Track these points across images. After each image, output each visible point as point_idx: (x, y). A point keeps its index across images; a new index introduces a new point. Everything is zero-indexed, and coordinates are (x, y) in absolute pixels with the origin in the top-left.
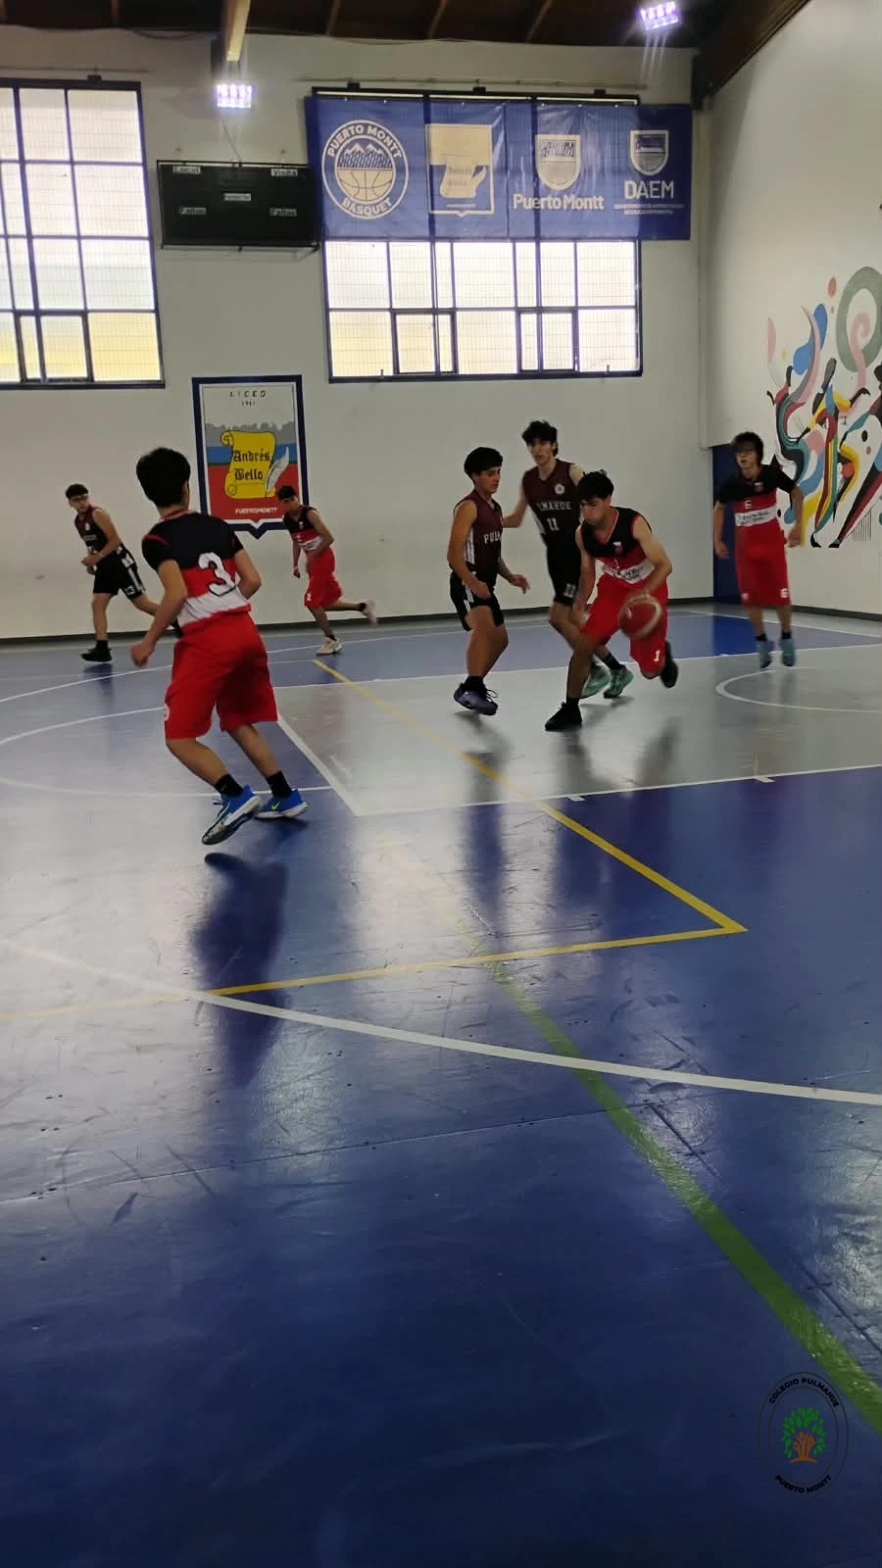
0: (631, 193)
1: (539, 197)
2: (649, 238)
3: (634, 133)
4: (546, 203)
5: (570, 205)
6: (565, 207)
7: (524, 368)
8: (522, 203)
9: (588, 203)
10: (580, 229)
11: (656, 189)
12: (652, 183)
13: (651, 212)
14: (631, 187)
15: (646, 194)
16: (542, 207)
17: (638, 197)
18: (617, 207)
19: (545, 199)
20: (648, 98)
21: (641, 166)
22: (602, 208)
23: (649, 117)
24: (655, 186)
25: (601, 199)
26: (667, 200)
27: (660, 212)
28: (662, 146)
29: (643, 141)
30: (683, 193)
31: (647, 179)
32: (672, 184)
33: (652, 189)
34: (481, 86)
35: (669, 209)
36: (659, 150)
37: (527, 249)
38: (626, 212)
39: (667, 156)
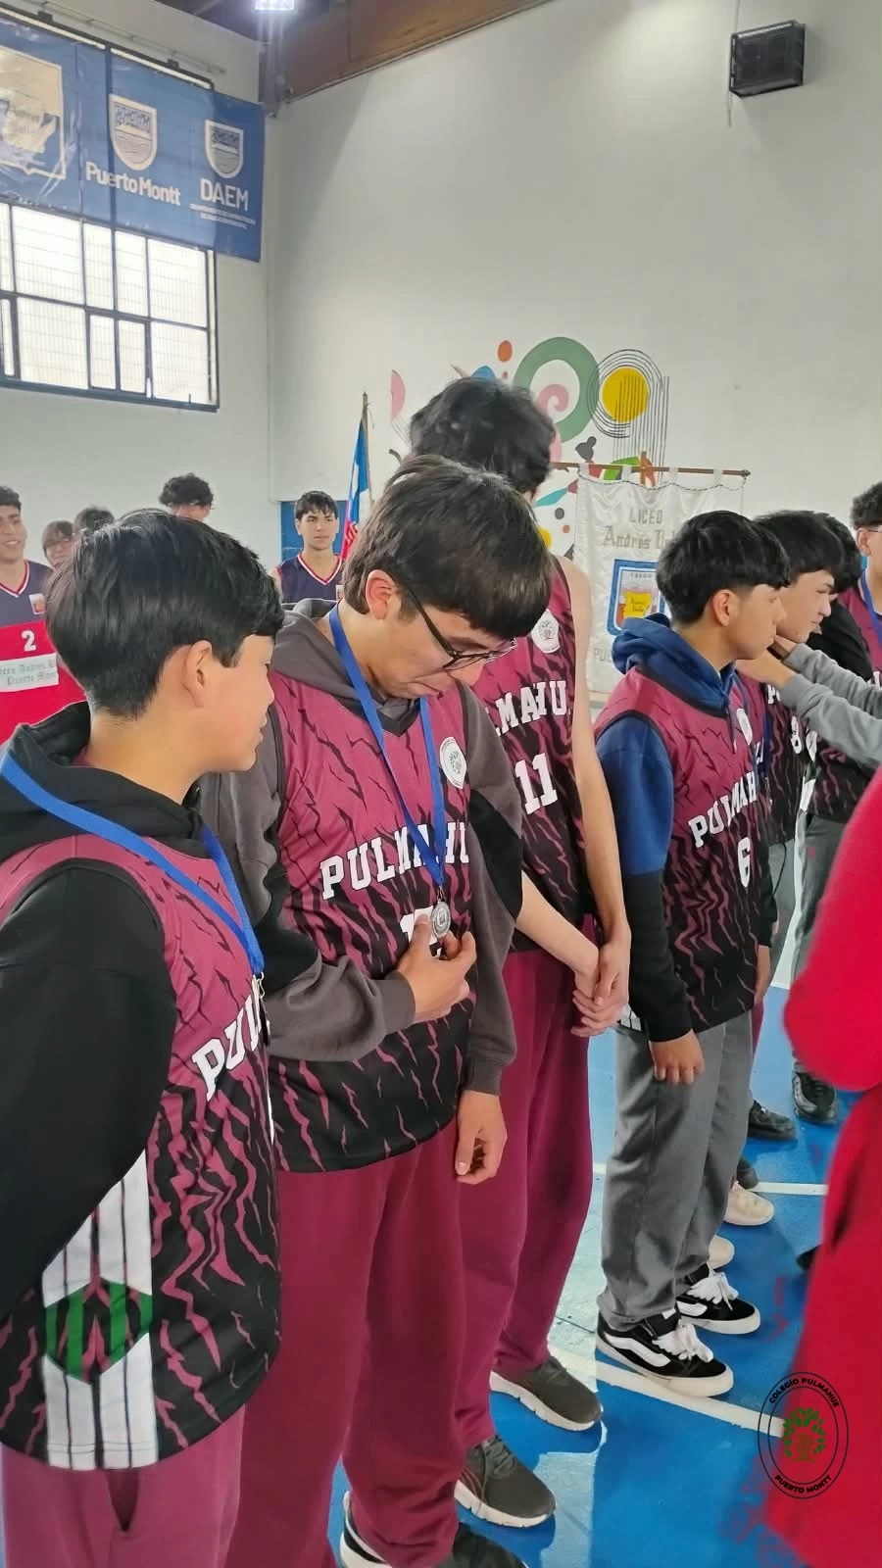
0: (207, 194)
1: (114, 173)
2: (223, 252)
3: (209, 124)
4: (122, 181)
5: (145, 191)
6: (141, 193)
7: (93, 384)
8: (96, 176)
9: (165, 195)
10: (157, 227)
11: (232, 196)
12: (228, 187)
13: (226, 221)
14: (206, 186)
15: (221, 199)
16: (118, 186)
17: (214, 201)
18: (194, 206)
19: (121, 177)
20: (223, 86)
21: (217, 165)
22: (178, 203)
23: (226, 109)
24: (231, 192)
25: (178, 194)
26: (240, 212)
27: (235, 224)
28: (237, 148)
29: (219, 136)
30: (255, 208)
31: (223, 182)
32: (246, 193)
33: (228, 195)
34: (47, 12)
35: (244, 222)
36: (233, 150)
37: (99, 235)
38: (203, 216)
39: (241, 157)
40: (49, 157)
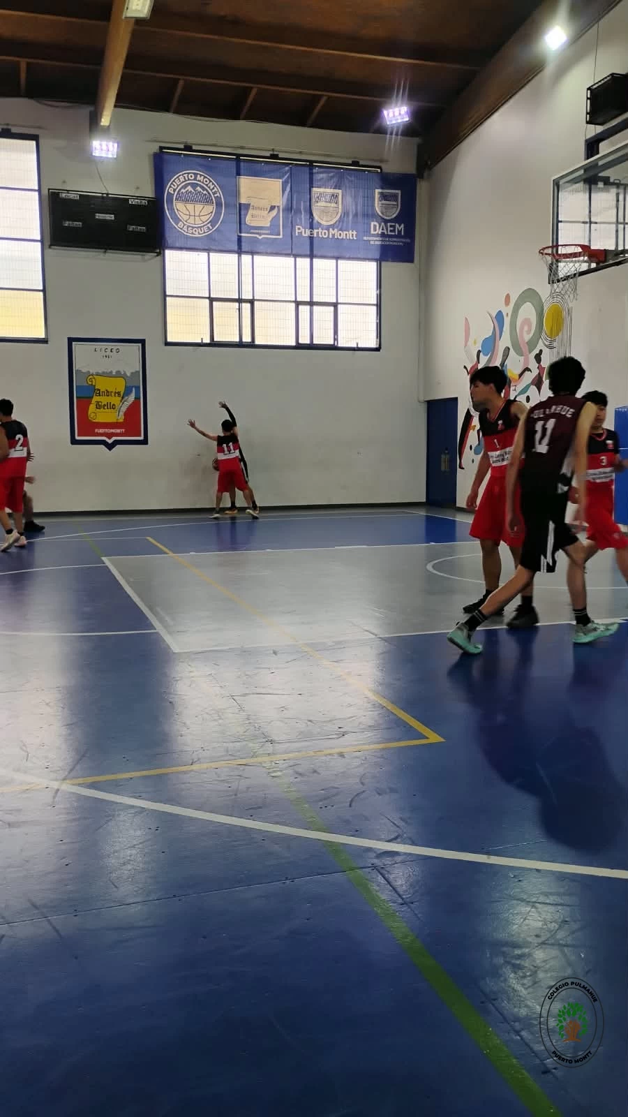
0: (375, 230)
1: (313, 229)
2: (386, 261)
3: (377, 191)
4: (318, 233)
5: (334, 235)
6: (331, 236)
7: (300, 342)
8: (301, 232)
9: (346, 234)
10: (339, 252)
11: (392, 229)
12: (389, 224)
13: (388, 243)
14: (375, 226)
15: (385, 231)
16: (315, 235)
17: (380, 233)
18: (365, 238)
19: (317, 230)
20: (389, 168)
21: (382, 213)
22: (355, 238)
23: (388, 181)
24: (391, 226)
25: (355, 233)
26: (399, 236)
27: (394, 244)
28: (397, 201)
29: (384, 197)
30: (410, 232)
31: (386, 222)
32: (402, 226)
33: (389, 229)
34: (275, 153)
35: (400, 242)
36: (395, 203)
37: (304, 263)
38: (372, 243)
39: (399, 207)
40: (273, 228)
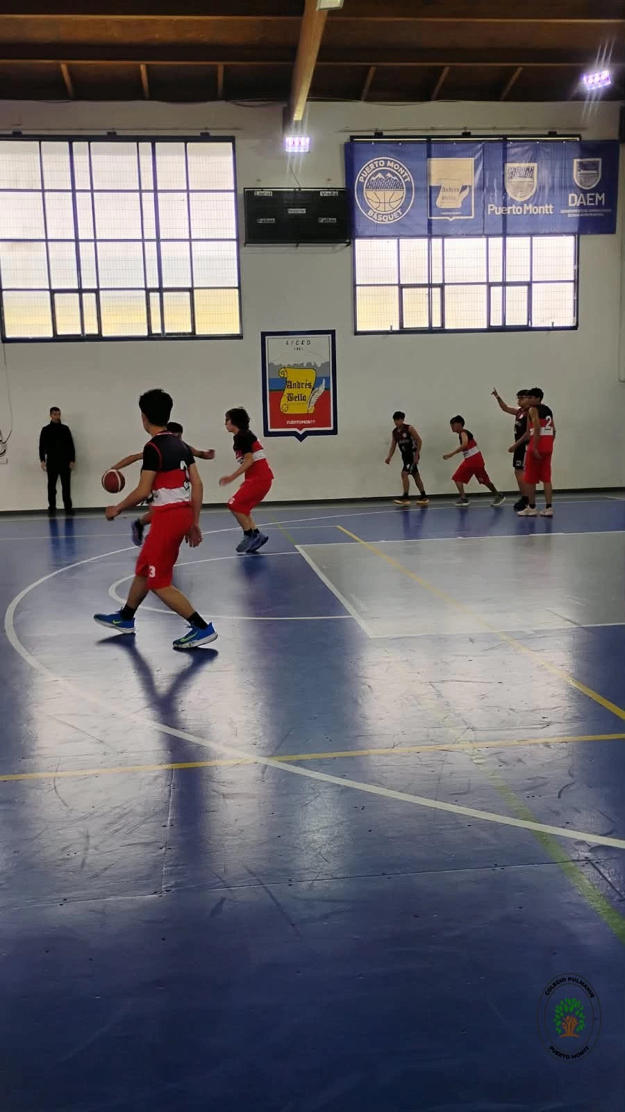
0: (573, 202)
1: (506, 206)
2: (585, 233)
3: (576, 161)
4: (511, 210)
5: (529, 211)
6: (525, 213)
7: (492, 324)
8: (494, 211)
9: (542, 210)
10: (534, 228)
11: (592, 199)
12: (588, 195)
13: (587, 215)
14: (573, 198)
15: (584, 203)
16: (509, 213)
17: (578, 205)
18: (563, 212)
19: (511, 208)
20: (587, 136)
21: (581, 183)
22: (551, 213)
23: (587, 149)
24: (591, 197)
25: (551, 207)
26: (599, 206)
27: (594, 215)
28: (597, 169)
29: (583, 166)
30: (612, 202)
31: (585, 192)
32: (603, 195)
33: (589, 199)
34: (468, 131)
35: (601, 212)
36: (594, 172)
37: (496, 242)
38: (569, 216)
39: (600, 177)
40: (465, 209)
